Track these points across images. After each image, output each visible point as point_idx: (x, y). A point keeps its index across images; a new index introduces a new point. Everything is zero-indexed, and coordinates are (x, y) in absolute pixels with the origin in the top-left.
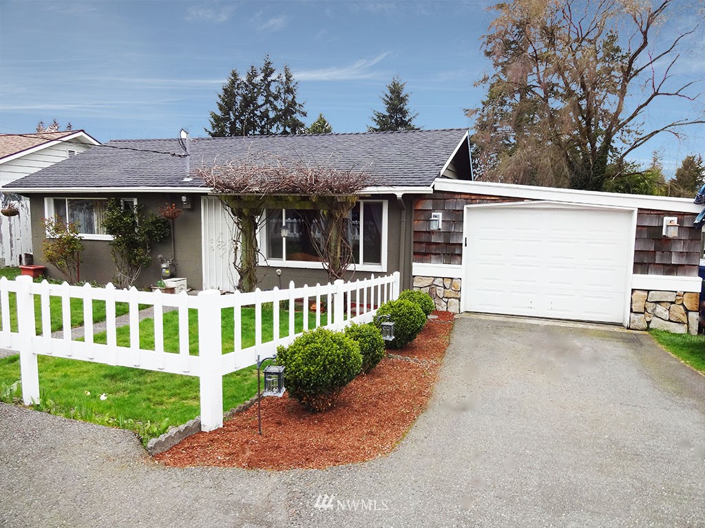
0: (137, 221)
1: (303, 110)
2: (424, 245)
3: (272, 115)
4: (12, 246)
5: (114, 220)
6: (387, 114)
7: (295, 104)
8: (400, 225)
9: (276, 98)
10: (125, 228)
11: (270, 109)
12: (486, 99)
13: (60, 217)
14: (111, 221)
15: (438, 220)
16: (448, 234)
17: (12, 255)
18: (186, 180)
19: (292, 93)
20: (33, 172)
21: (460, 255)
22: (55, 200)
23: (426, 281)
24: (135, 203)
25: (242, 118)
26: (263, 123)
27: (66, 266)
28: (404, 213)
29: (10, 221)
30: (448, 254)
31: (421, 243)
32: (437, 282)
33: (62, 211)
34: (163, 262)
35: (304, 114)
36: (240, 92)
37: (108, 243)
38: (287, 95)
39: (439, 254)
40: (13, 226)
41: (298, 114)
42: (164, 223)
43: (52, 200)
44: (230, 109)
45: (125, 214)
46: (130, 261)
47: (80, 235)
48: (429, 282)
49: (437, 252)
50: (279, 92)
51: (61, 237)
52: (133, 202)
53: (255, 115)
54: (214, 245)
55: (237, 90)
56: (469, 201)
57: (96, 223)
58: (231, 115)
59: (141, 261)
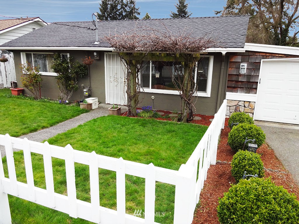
0: (70, 66)
1: (139, 11)
2: (234, 82)
3: (124, 14)
4: (6, 77)
5: (57, 65)
6: (178, 13)
7: (135, 9)
8: (221, 71)
9: (126, 6)
10: (63, 69)
11: (123, 11)
12: (226, 6)
13: (29, 63)
14: (56, 66)
15: (244, 68)
16: (249, 76)
17: (7, 82)
18: (96, 43)
19: (133, 3)
20: (14, 39)
21: (256, 89)
22: (26, 53)
23: (234, 103)
24: (68, 56)
25: (110, 15)
26: (120, 18)
27: (34, 89)
28: (223, 64)
29: (5, 64)
30: (249, 88)
31: (233, 81)
32: (240, 104)
33: (30, 60)
34: (84, 88)
35: (139, 14)
36: (110, 3)
37: (55, 78)
38: (131, 4)
39: (243, 88)
40: (6, 67)
41: (136, 13)
42: (84, 67)
43: (24, 53)
44: (105, 11)
45: (63, 62)
46: (67, 87)
47: (40, 73)
48: (236, 103)
49: (241, 86)
50: (127, 3)
51: (30, 74)
52: (67, 56)
53: (116, 14)
54: (112, 79)
55: (108, 2)
56: (264, 57)
57: (48, 66)
58: (106, 14)
59: (72, 87)
